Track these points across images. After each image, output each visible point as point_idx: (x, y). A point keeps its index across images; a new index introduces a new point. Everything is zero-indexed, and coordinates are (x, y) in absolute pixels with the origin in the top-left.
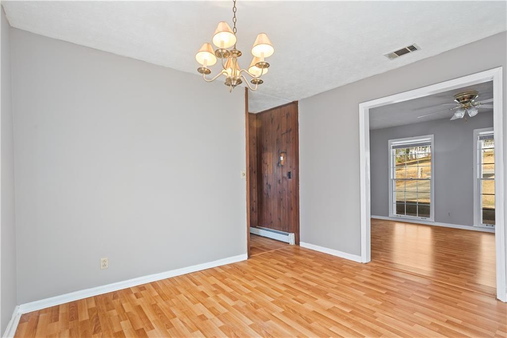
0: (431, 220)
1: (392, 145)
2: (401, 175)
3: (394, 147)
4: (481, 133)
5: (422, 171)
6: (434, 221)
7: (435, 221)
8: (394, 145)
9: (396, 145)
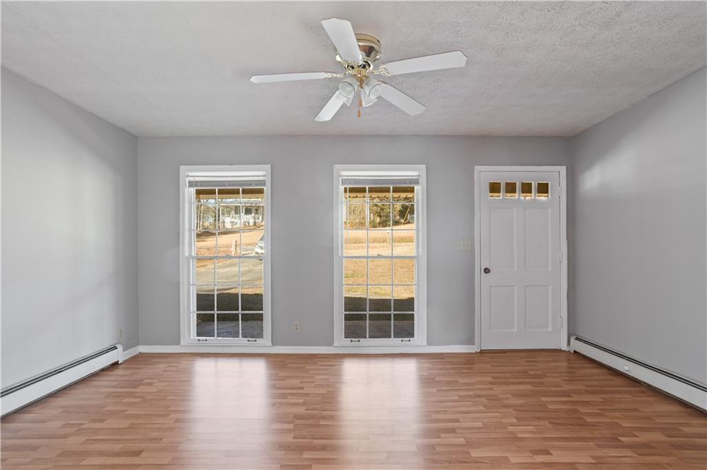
0: (264, 344)
1: (188, 180)
2: (208, 249)
3: (191, 184)
4: (344, 173)
5: (236, 245)
6: (270, 344)
7: (273, 344)
8: (192, 179)
9: (197, 179)
